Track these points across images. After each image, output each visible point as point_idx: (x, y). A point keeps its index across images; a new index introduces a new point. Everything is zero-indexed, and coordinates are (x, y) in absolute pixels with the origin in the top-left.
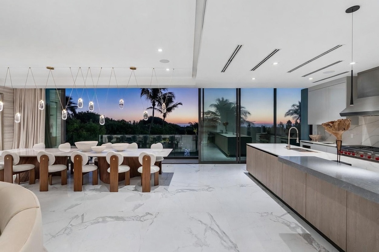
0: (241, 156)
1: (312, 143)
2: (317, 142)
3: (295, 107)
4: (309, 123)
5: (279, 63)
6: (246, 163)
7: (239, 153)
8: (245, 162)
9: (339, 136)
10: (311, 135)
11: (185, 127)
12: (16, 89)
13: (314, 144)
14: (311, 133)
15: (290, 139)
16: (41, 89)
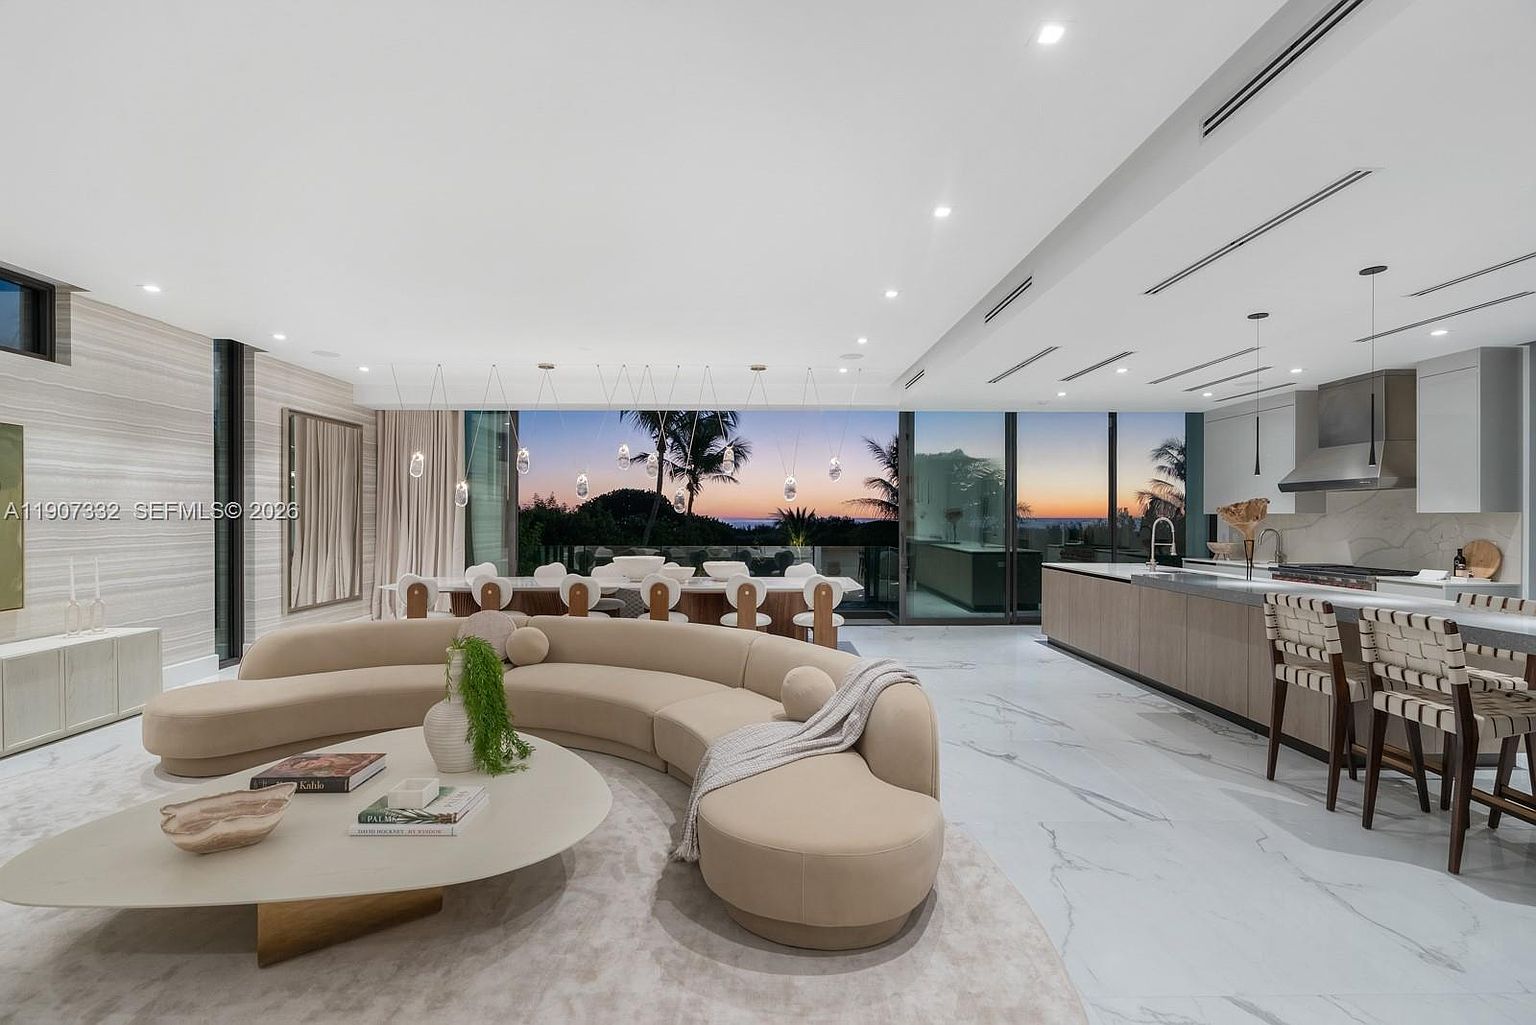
0: (1019, 609)
1: (1215, 564)
2: (1228, 562)
3: (1175, 453)
4: (1207, 511)
5: (1129, 370)
6: (1040, 623)
7: (1012, 601)
8: (1037, 621)
9: (1248, 532)
10: (1211, 544)
11: (752, 528)
12: (384, 411)
13: (1219, 565)
14: (1213, 538)
15: (1156, 546)
16: (455, 413)
